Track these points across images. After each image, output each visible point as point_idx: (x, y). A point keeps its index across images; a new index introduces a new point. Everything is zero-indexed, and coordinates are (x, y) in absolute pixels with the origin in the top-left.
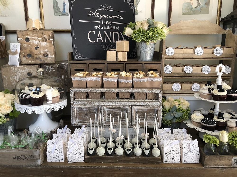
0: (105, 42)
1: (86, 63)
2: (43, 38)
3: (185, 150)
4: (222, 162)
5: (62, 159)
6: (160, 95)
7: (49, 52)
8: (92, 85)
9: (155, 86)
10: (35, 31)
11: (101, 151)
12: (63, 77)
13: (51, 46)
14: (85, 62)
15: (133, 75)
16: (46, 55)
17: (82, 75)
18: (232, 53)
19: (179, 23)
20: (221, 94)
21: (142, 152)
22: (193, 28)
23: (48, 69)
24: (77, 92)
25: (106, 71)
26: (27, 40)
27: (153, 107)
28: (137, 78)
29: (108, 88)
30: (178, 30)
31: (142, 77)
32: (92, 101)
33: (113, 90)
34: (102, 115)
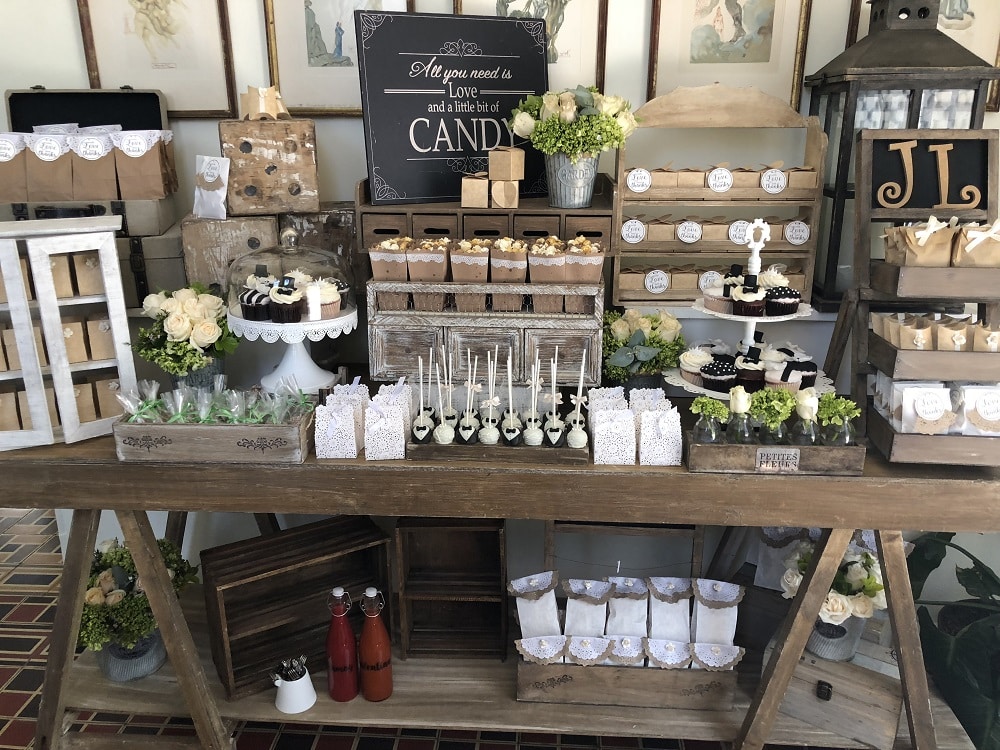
0: (460, 149)
1: (405, 214)
2: (286, 143)
3: (647, 434)
4: (731, 459)
5: (351, 452)
6: (596, 301)
7: (304, 180)
8: (422, 275)
9: (586, 277)
10: (265, 122)
11: (445, 435)
12: (340, 252)
13: (308, 165)
14: (403, 209)
15: (529, 249)
16: (296, 188)
17: (395, 247)
18: (813, 186)
19: (672, 95)
20: (750, 298)
21: (544, 438)
22: (711, 108)
23: (299, 228)
24: (382, 292)
25: (460, 235)
26: (247, 147)
27: (579, 334)
28: (538, 255)
29: (463, 282)
30: (670, 114)
31: (551, 253)
32: (421, 316)
33: (477, 288)
34: (447, 353)
